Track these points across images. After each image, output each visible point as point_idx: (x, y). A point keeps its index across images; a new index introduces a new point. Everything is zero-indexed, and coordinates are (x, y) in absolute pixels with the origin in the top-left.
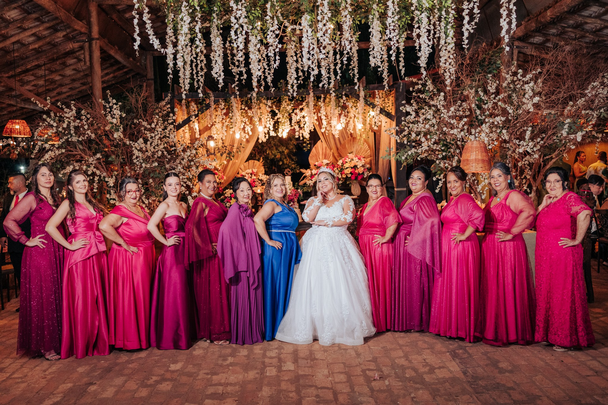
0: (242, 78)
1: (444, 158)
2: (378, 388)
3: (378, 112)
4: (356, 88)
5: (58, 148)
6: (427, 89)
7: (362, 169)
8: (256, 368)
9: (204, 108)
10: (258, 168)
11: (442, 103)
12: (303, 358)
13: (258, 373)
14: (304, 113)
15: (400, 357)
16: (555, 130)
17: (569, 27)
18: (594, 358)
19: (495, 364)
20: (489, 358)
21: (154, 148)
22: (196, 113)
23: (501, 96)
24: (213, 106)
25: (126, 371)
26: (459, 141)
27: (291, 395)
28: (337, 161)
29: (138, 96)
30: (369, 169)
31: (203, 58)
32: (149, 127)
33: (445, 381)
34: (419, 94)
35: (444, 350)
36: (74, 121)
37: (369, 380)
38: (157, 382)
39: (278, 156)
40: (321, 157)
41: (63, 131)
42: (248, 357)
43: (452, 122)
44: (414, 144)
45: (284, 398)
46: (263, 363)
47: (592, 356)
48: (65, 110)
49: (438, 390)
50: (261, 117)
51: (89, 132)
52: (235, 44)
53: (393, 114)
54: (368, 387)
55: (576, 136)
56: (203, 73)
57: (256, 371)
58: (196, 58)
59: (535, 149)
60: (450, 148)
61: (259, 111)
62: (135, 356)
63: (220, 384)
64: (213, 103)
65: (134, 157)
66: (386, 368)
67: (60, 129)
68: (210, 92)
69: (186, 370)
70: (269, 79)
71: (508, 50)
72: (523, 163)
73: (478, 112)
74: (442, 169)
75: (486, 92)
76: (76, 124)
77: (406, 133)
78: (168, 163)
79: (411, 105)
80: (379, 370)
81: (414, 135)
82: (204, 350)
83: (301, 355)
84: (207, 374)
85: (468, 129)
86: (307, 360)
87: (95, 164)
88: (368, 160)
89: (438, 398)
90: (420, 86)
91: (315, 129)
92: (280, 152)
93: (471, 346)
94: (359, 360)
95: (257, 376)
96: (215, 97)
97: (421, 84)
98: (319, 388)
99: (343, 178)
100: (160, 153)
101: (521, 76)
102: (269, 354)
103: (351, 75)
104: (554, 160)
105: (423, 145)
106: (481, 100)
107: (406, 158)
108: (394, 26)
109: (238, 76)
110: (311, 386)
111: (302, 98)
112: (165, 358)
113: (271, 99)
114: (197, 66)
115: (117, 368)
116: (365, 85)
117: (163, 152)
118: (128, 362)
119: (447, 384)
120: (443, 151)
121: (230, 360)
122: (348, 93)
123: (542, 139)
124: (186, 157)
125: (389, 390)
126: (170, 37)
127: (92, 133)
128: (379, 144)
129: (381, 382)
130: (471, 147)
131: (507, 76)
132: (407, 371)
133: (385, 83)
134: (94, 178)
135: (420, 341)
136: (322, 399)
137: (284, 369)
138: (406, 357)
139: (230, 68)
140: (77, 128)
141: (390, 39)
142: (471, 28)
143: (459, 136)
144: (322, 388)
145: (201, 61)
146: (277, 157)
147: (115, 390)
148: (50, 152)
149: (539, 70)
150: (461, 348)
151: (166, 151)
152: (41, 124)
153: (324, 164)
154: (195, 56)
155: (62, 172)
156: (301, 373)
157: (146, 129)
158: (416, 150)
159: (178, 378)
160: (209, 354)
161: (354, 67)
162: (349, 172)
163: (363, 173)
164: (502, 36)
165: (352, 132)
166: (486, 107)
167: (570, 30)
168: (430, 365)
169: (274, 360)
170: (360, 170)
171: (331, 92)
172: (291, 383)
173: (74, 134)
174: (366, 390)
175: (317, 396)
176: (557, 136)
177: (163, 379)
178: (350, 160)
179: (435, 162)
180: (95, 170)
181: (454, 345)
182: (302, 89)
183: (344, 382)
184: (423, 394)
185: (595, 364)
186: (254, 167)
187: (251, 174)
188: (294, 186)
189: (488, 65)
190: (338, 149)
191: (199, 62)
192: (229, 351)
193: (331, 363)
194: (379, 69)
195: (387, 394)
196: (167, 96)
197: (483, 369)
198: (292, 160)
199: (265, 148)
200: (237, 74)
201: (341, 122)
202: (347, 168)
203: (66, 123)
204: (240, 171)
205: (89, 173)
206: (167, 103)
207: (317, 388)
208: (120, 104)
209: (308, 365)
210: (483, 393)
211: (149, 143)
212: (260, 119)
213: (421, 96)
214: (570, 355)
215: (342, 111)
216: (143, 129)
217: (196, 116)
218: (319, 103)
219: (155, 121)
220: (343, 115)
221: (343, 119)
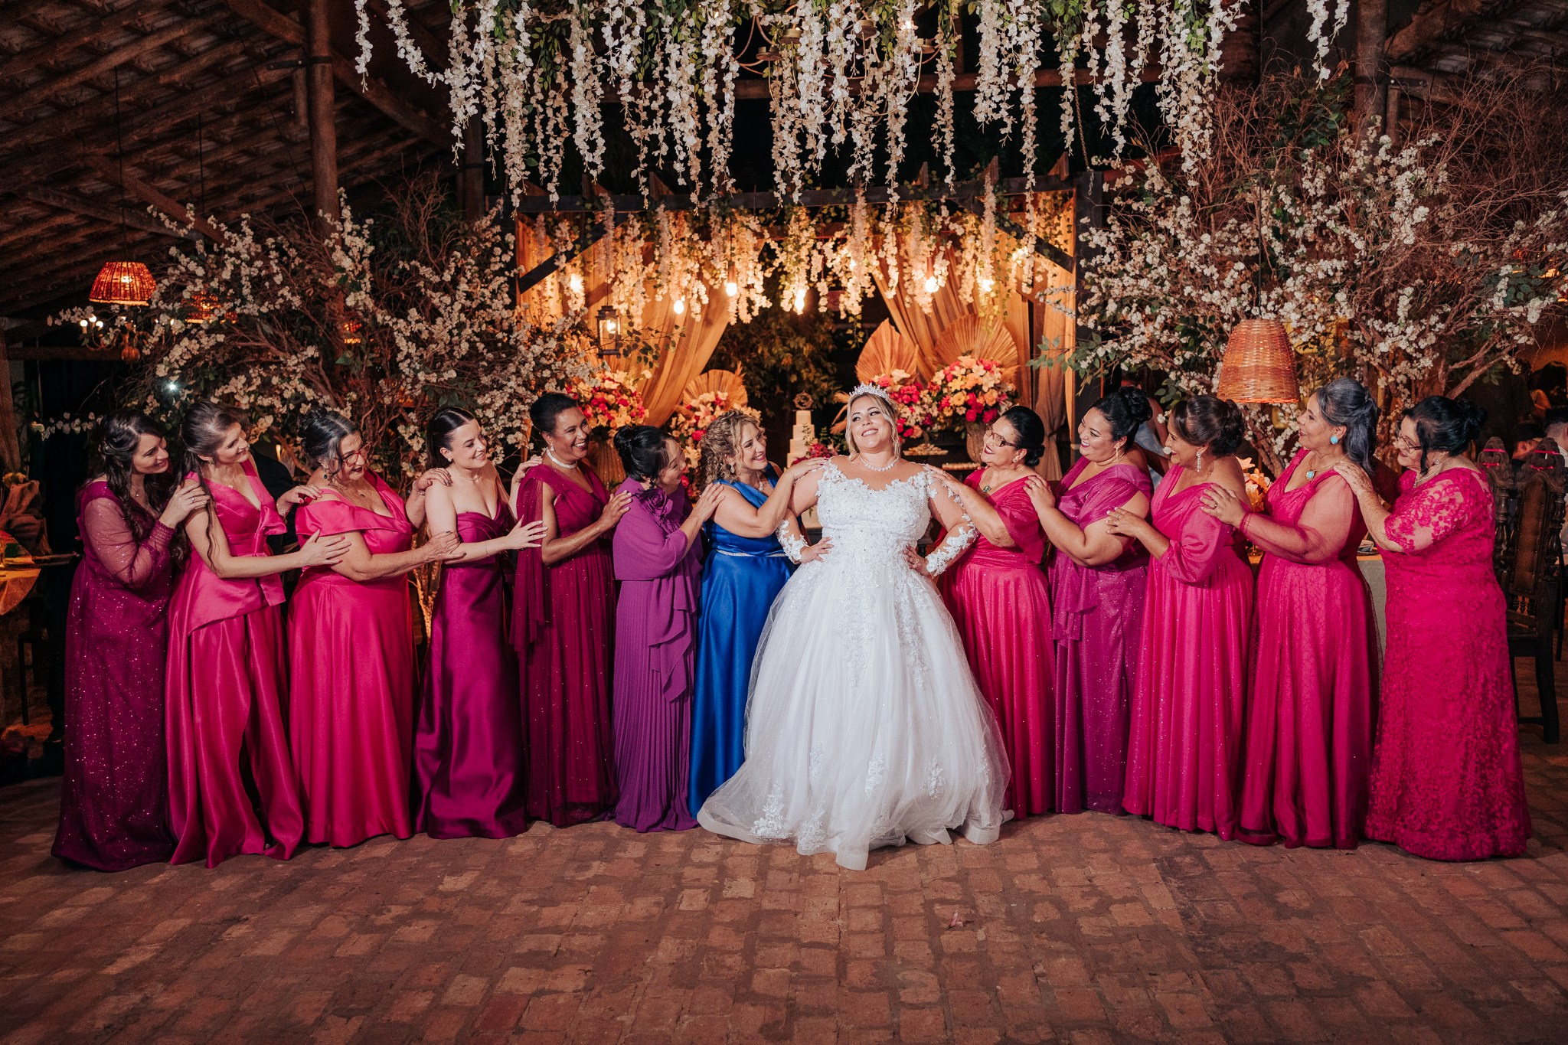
0: (656, 153)
1: (1187, 366)
2: (954, 950)
3: (1032, 249)
4: (948, 179)
5: (209, 332)
6: (1147, 186)
7: (995, 394)
8: (657, 892)
9: (589, 236)
10: (731, 390)
11: (1184, 224)
12: (782, 869)
13: (657, 904)
14: (845, 251)
15: (1028, 872)
16: (1476, 295)
17: (1535, 27)
18: (1530, 884)
19: (1268, 893)
20: (1257, 879)
21: (450, 332)
22: (570, 247)
23: (1337, 207)
24: (612, 232)
25: (332, 892)
26: (1228, 321)
27: (729, 961)
28: (933, 374)
29: (418, 204)
30: (1013, 396)
31: (560, 101)
32: (436, 279)
33: (1132, 933)
34: (1130, 201)
35: (1145, 854)
36: (250, 264)
37: (935, 927)
38: (402, 920)
39: (787, 360)
40: (887, 363)
41: (222, 289)
42: (642, 861)
43: (1207, 272)
44: (1112, 329)
45: (711, 968)
46: (678, 877)
47: (1522, 879)
48: (227, 235)
49: (1109, 958)
50: (734, 259)
51: (285, 291)
52: (613, 59)
53: (1070, 253)
54: (931, 944)
55: (1526, 311)
56: (559, 142)
57: (653, 899)
58: (542, 103)
59: (1423, 344)
60: (1203, 339)
61: (728, 244)
62: (363, 853)
63: (557, 930)
64: (611, 224)
65: (400, 357)
66: (986, 899)
67: (214, 284)
68: (606, 195)
69: (482, 892)
70: (721, 155)
71: (1326, 77)
72: (1391, 379)
73: (1278, 247)
74: (1184, 394)
75: (1298, 193)
76: (255, 272)
77: (1093, 301)
78: (489, 370)
79: (1107, 227)
80: (969, 902)
81: (1112, 307)
82: (536, 843)
83: (781, 858)
84: (531, 902)
85: (1251, 290)
86: (790, 872)
87: (303, 373)
88: (1010, 372)
89: (1103, 980)
90: (1129, 181)
91: (877, 292)
92: (792, 352)
93: (1217, 848)
94: (923, 875)
95: (655, 910)
96: (617, 207)
97: (1133, 175)
98: (804, 945)
99: (945, 418)
100: (465, 346)
101: (1388, 152)
102: (698, 856)
103: (936, 146)
104: (1474, 375)
105: (1136, 331)
106: (1286, 217)
107: (1092, 366)
108: (1029, 14)
109: (645, 149)
110: (784, 940)
111: (837, 210)
112: (435, 860)
113: (758, 214)
114: (544, 122)
115: (311, 883)
116: (996, 178)
117: (472, 345)
118: (342, 869)
119: (1136, 942)
120: (1186, 346)
121: (597, 868)
122: (956, 200)
123: (1443, 318)
124: (530, 356)
125: (981, 955)
126: (459, 44)
127: (293, 295)
128: (1041, 331)
129: (968, 932)
130: (1247, 336)
131: (1357, 154)
132: (1039, 907)
133: (1028, 168)
134: (298, 407)
135: (1089, 830)
136: (807, 972)
137: (727, 893)
138: (1045, 872)
139: (627, 128)
140: (257, 282)
141: (1018, 48)
142: (1231, 19)
143: (1227, 310)
144: (812, 945)
145: (557, 110)
146: (785, 361)
147: (291, 936)
148: (185, 342)
149: (1435, 137)
150: (1189, 850)
151: (482, 342)
152: (170, 271)
153: (896, 380)
154: (540, 97)
155: (218, 392)
156: (767, 905)
157: (428, 282)
158: (1116, 345)
159: (456, 911)
160: (546, 853)
161: (943, 126)
162: (961, 403)
163: (998, 406)
164: (1311, 39)
165: (971, 300)
166: (1298, 234)
167: (1537, 35)
168: (1101, 894)
169: (707, 871)
170: (990, 398)
171: (890, 191)
172: (738, 931)
173: (250, 298)
174: (923, 952)
175: (795, 965)
176: (1479, 311)
177: (419, 913)
178: (963, 371)
179: (1167, 375)
180: (301, 387)
181: (1174, 842)
182: (838, 189)
183: (872, 932)
184: (1067, 968)
185: (1529, 900)
186: (720, 386)
187: (713, 405)
188: (817, 435)
189: (1304, 126)
190: (934, 342)
191: (550, 112)
192: (598, 846)
193: (851, 883)
194: (1003, 131)
195: (974, 964)
196: (493, 204)
197: (1236, 905)
198: (825, 371)
199: (754, 340)
200: (645, 143)
201: (936, 273)
202: (956, 392)
203: (230, 267)
204: (687, 396)
205: (287, 395)
206: (494, 223)
207: (799, 945)
208: (370, 221)
209: (793, 886)
210: (1222, 967)
211: (439, 320)
212: (731, 264)
213: (1135, 206)
214: (1471, 877)
215: (938, 246)
216: (421, 284)
217: (570, 256)
218: (881, 225)
219: (453, 265)
220: (941, 254)
221: (941, 267)
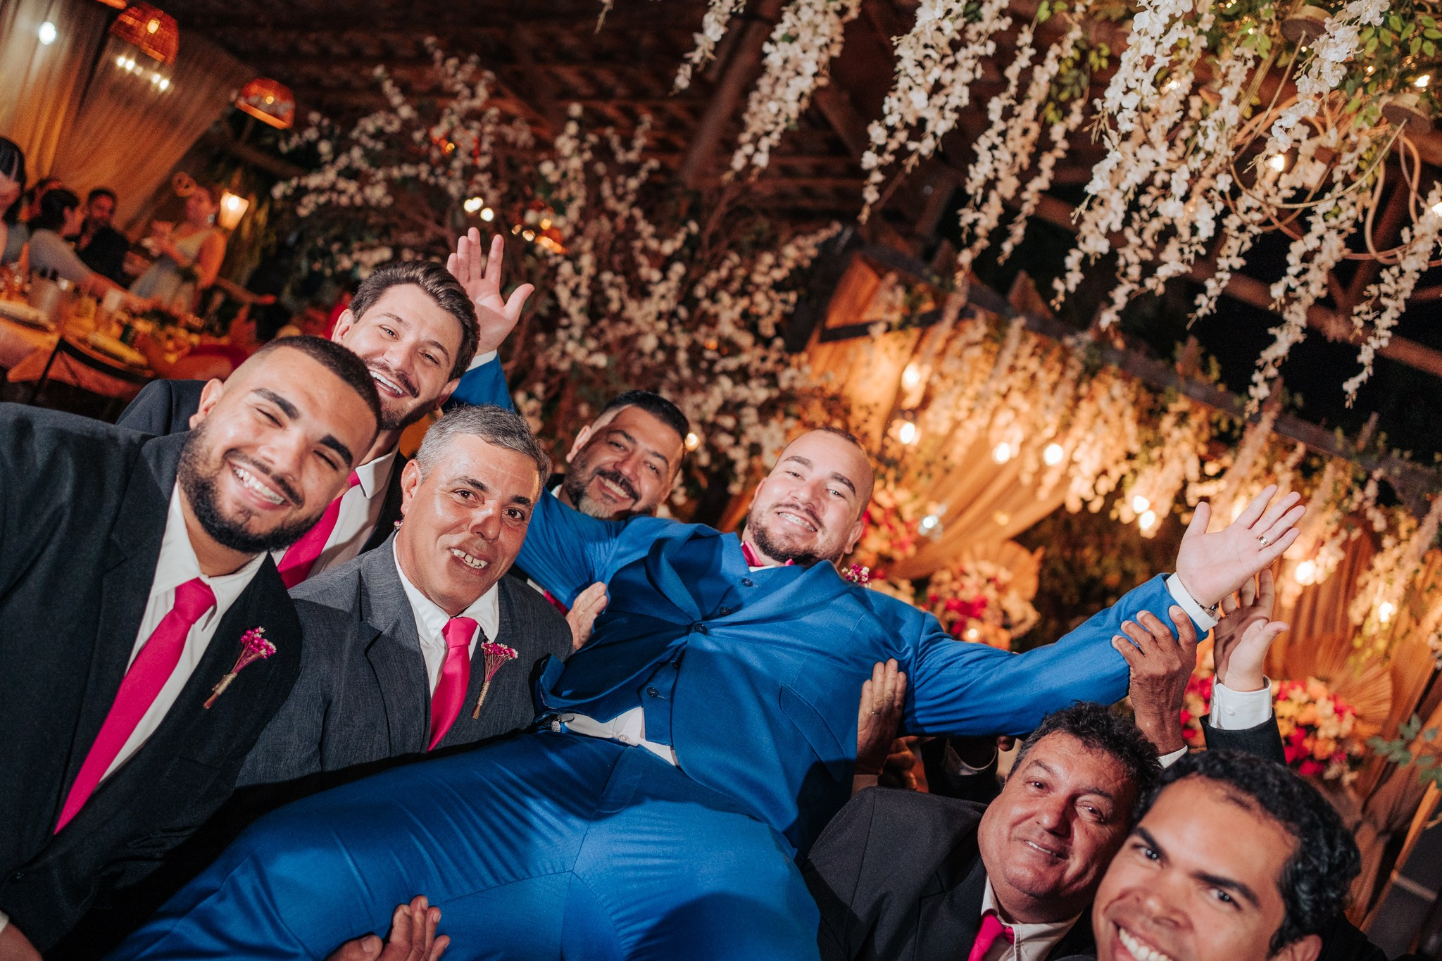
7: (1331, 747)
9: (918, 313)
22: (895, 317)
24: (948, 324)
30: (1356, 762)
39: (1115, 578)
64: (953, 314)
88: (1368, 730)
92: (1124, 571)
96: (971, 298)
111: (1231, 424)
122: (1395, 485)
146: (1110, 578)
157: (645, 250)
163: (1326, 762)
165: (1359, 621)
170: (1323, 748)
178: (1306, 697)
186: (1005, 563)
201: (1319, 559)
212: (1067, 425)
215: (1340, 528)
216: (638, 244)
217: (889, 329)
218: (1278, 467)
219: (681, 237)
220: (1338, 541)
221: (1330, 558)
